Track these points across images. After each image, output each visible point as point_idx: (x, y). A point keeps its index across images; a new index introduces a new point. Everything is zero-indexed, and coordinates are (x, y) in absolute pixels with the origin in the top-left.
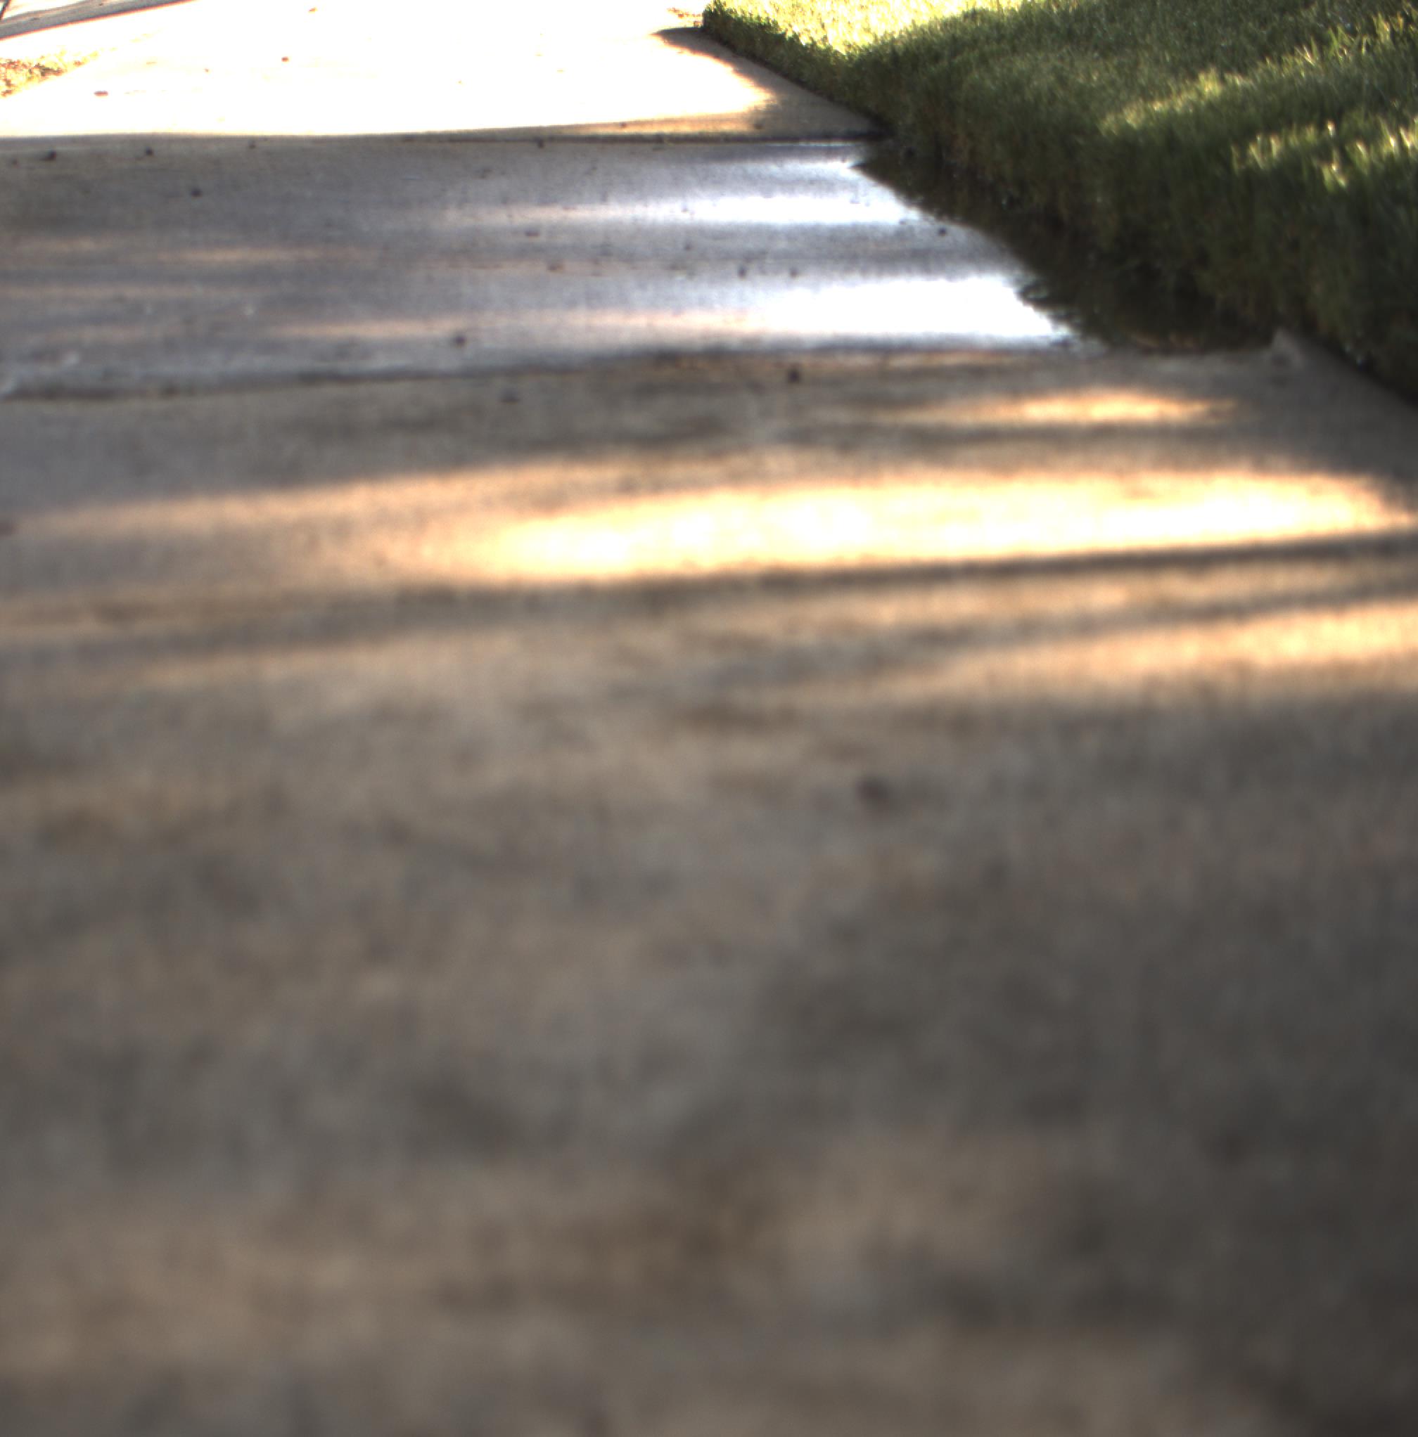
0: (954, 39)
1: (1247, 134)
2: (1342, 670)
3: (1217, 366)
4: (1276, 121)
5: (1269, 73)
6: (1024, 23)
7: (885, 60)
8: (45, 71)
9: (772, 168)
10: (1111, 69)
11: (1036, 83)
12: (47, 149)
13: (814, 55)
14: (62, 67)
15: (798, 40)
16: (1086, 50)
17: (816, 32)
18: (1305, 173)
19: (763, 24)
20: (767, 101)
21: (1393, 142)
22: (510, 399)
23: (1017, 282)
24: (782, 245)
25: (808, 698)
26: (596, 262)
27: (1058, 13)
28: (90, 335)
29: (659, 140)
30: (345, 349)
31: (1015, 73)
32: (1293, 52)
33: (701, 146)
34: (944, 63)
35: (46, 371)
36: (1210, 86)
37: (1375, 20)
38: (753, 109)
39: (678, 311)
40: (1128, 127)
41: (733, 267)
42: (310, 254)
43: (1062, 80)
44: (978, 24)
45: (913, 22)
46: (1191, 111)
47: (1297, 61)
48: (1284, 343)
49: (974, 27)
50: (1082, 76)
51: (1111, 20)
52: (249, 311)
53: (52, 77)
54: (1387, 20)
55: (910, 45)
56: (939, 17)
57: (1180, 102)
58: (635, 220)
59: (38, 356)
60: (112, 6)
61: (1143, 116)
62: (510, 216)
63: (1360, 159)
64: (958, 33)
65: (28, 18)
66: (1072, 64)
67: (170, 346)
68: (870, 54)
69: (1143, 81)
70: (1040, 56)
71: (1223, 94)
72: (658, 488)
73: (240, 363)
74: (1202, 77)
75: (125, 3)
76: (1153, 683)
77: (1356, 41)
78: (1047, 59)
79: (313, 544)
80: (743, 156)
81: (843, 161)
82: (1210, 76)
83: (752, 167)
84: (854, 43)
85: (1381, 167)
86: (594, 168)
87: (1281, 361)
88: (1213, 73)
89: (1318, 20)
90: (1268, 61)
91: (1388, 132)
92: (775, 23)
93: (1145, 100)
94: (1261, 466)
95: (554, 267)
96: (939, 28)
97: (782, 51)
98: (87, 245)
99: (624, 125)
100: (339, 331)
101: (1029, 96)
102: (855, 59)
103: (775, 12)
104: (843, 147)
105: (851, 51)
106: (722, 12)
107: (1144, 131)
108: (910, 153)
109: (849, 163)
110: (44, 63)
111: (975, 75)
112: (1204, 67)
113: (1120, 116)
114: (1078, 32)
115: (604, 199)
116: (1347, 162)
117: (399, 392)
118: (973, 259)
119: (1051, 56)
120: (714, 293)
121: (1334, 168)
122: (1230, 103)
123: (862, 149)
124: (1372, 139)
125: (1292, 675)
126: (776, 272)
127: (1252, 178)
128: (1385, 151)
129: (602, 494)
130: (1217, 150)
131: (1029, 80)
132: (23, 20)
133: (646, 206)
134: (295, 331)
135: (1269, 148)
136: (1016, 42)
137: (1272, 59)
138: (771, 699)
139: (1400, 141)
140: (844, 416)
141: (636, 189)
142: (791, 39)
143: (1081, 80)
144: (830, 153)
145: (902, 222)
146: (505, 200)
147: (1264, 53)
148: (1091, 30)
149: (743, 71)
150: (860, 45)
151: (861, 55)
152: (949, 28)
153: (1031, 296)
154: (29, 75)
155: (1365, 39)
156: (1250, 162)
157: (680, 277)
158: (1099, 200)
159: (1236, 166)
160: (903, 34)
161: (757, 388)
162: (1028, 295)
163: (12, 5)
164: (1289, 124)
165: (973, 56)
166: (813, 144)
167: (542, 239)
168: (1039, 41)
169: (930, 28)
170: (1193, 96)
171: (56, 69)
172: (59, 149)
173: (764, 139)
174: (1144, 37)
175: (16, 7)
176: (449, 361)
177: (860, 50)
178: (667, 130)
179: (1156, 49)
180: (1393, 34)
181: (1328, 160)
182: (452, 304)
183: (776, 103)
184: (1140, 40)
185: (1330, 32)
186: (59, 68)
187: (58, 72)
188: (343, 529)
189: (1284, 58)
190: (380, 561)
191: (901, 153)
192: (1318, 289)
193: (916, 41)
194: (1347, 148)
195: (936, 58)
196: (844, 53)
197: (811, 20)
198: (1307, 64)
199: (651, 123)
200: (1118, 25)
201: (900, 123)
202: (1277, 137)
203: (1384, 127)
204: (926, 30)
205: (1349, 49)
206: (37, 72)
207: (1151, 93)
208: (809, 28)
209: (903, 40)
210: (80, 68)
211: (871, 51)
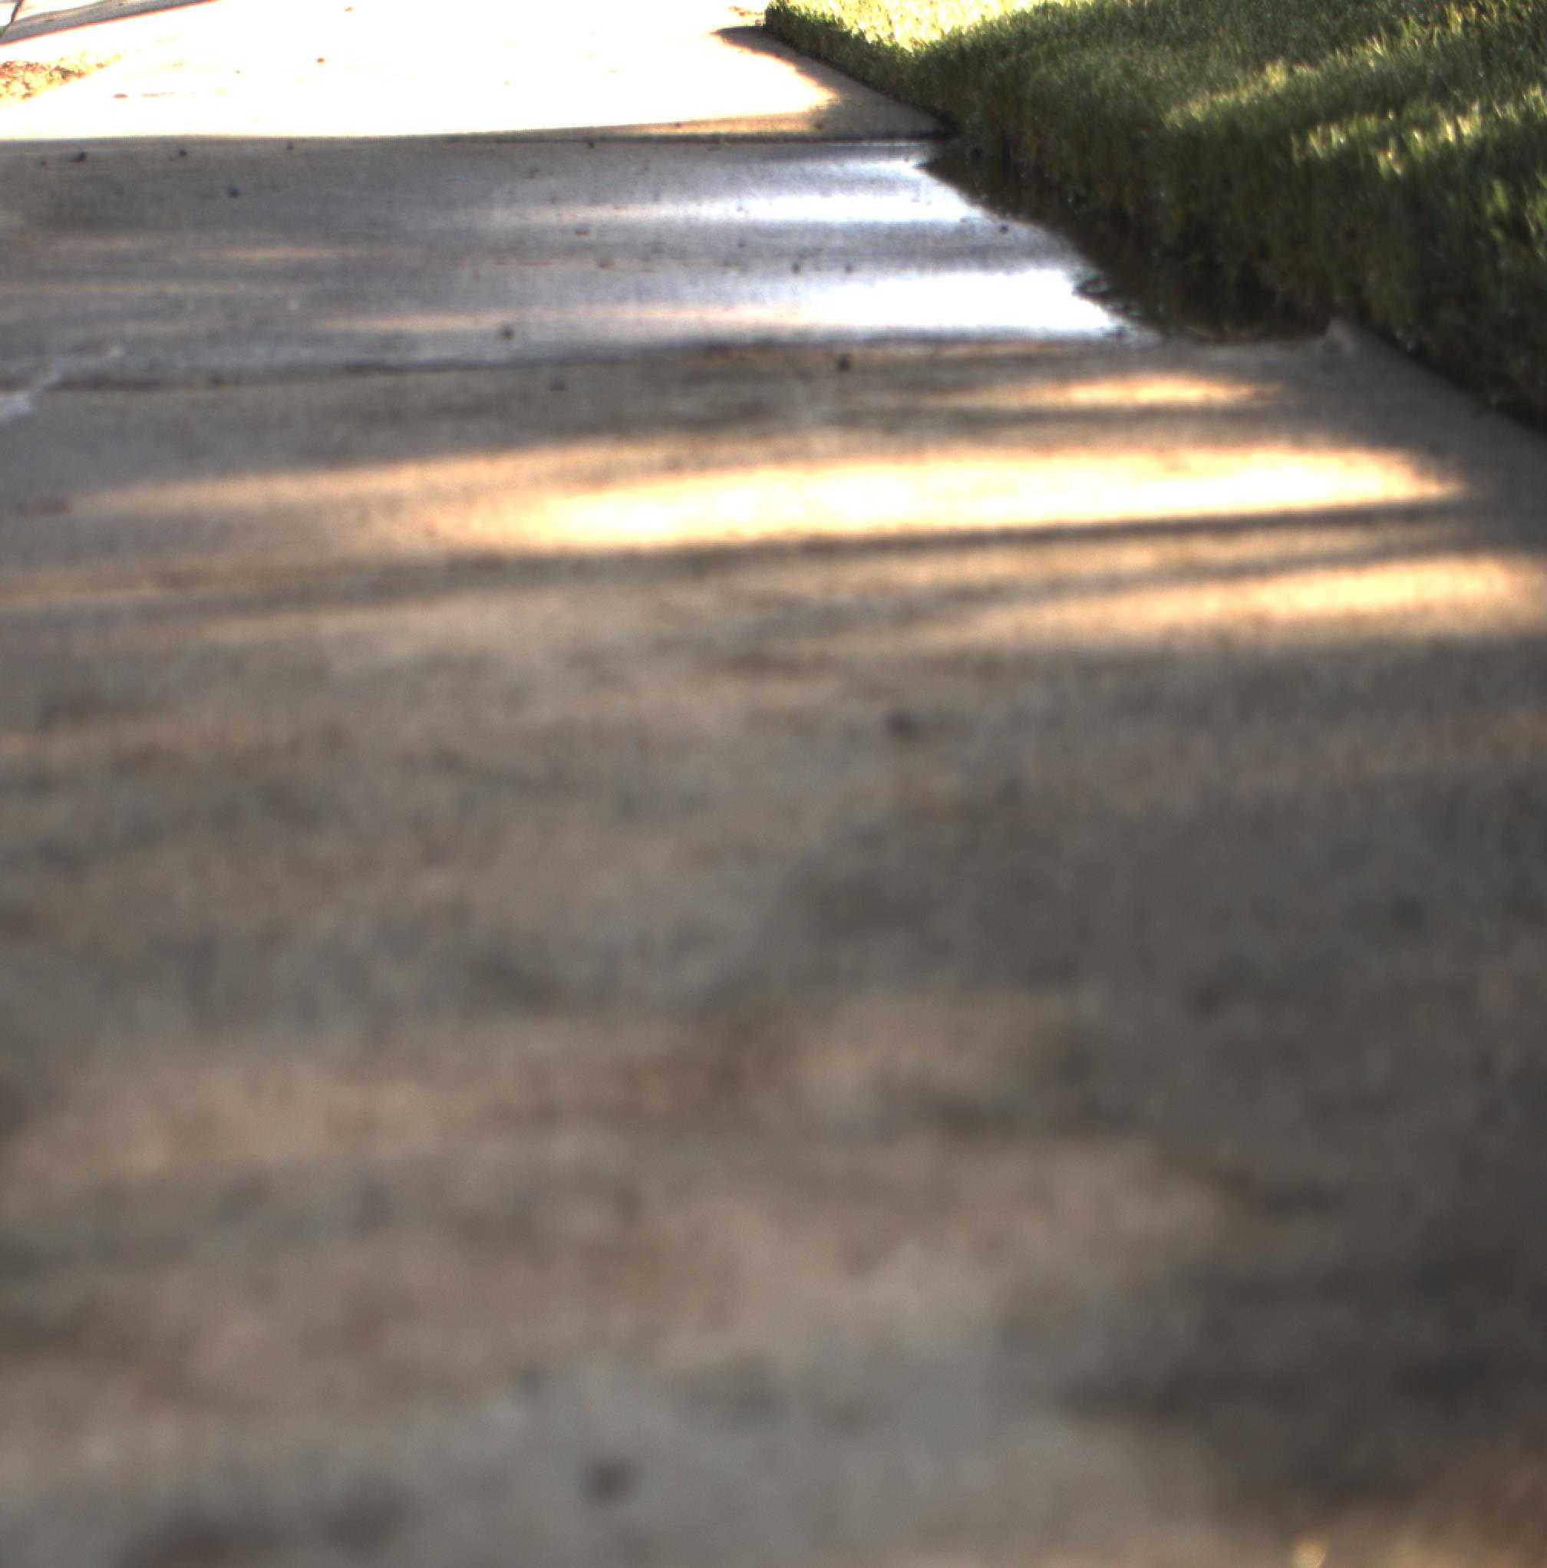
0: (1023, 34)
1: (1309, 122)
2: (1355, 621)
3: (1270, 353)
4: (1338, 110)
5: (1336, 65)
6: (1096, 17)
7: (952, 56)
8: (66, 74)
9: (832, 168)
10: (1180, 63)
11: (1102, 77)
12: (76, 151)
13: (880, 53)
14: (84, 69)
15: (864, 37)
16: (1158, 43)
17: (883, 28)
18: (1362, 162)
19: (828, 21)
20: (830, 100)
21: (1449, 130)
22: (558, 387)
23: (1077, 276)
24: (838, 242)
25: (842, 647)
26: (646, 259)
27: (1132, 7)
28: (132, 329)
29: (714, 140)
30: (390, 341)
31: (1083, 67)
32: (1363, 44)
33: (759, 146)
34: (1013, 58)
35: (90, 363)
36: (1276, 77)
37: (1447, 10)
38: (814, 108)
39: (729, 305)
40: (1192, 120)
41: (787, 264)
42: (354, 252)
43: (1129, 73)
44: (1049, 19)
45: (983, 17)
46: (1256, 102)
47: (1367, 52)
48: (1339, 333)
49: (1044, 21)
50: (1150, 69)
51: (1185, 12)
52: (293, 306)
53: (73, 79)
54: (1459, 10)
55: (978, 40)
56: (1009, 12)
57: (1245, 96)
58: (688, 221)
59: (81, 349)
60: (132, 6)
61: (1208, 108)
62: (559, 215)
63: (1416, 148)
64: (1028, 27)
65: (42, 20)
66: (1141, 59)
67: (214, 338)
68: (936, 50)
69: (1211, 74)
70: (1110, 51)
71: (1289, 84)
72: (703, 466)
73: (286, 355)
74: (1269, 69)
75: (147, 3)
76: (1174, 632)
77: (1427, 31)
78: (1116, 53)
79: (364, 517)
80: (802, 156)
81: (907, 160)
82: (1278, 68)
83: (811, 167)
84: (921, 40)
85: (1436, 154)
86: (647, 168)
87: (1333, 348)
88: (1280, 64)
89: (1391, 10)
90: (1338, 52)
91: (1445, 120)
92: (840, 20)
93: (1211, 93)
94: (1299, 442)
95: (604, 264)
96: (1008, 22)
97: (848, 50)
98: (123, 244)
99: (678, 125)
100: (384, 325)
101: (1096, 91)
102: (921, 56)
103: (841, 9)
104: (907, 147)
105: (918, 47)
106: (785, 9)
107: (1208, 123)
108: (977, 153)
109: (913, 162)
110: (63, 65)
111: (1043, 70)
112: (1273, 59)
113: (1185, 109)
114: (1151, 26)
115: (656, 198)
116: (1403, 148)
117: (447, 381)
118: (1034, 254)
119: (1121, 50)
120: (766, 288)
121: (1390, 156)
122: (1295, 92)
123: (927, 148)
124: (1430, 126)
125: (1306, 626)
126: (831, 269)
127: (1311, 166)
128: (1441, 138)
129: (648, 471)
130: (1278, 141)
131: (1097, 76)
132: (38, 21)
133: (699, 205)
134: (339, 324)
135: (1329, 139)
136: (1087, 36)
137: (1342, 51)
138: (806, 647)
139: (1457, 129)
140: (890, 400)
141: (690, 188)
142: (857, 37)
143: (1150, 73)
144: (893, 153)
145: (964, 220)
146: (554, 200)
147: (1335, 44)
148: (1164, 23)
149: (806, 71)
150: (927, 42)
151: (928, 52)
152: (1018, 22)
153: (1090, 290)
154: (49, 78)
155: (1437, 30)
156: (1310, 153)
157: (732, 273)
158: (1163, 194)
159: (1296, 156)
160: (972, 29)
161: (805, 375)
162: (1085, 290)
163: (25, 5)
164: (1351, 114)
165: (1041, 51)
166: (875, 144)
167: (592, 237)
168: (1110, 35)
169: (999, 23)
170: (1259, 88)
171: (77, 71)
172: (88, 150)
173: (825, 139)
174: (1216, 30)
175: (29, 8)
176: (496, 352)
177: (927, 47)
178: (723, 130)
179: (1228, 42)
180: (1466, 24)
181: (1384, 147)
182: (499, 299)
183: (839, 102)
184: (1213, 33)
185: (1401, 22)
186: (79, 70)
187: (80, 75)
188: (393, 505)
189: (1354, 49)
190: (431, 533)
191: (967, 153)
192: (1372, 277)
193: (984, 36)
194: (1403, 136)
195: (1004, 53)
196: (911, 50)
197: (878, 16)
198: (1376, 56)
199: (706, 123)
200: (1192, 18)
201: (967, 122)
202: (1337, 126)
203: (1442, 115)
204: (995, 25)
205: (1420, 40)
206: (57, 74)
207: (1218, 85)
208: (876, 24)
209: (971, 35)
210: (103, 70)
211: (937, 47)
